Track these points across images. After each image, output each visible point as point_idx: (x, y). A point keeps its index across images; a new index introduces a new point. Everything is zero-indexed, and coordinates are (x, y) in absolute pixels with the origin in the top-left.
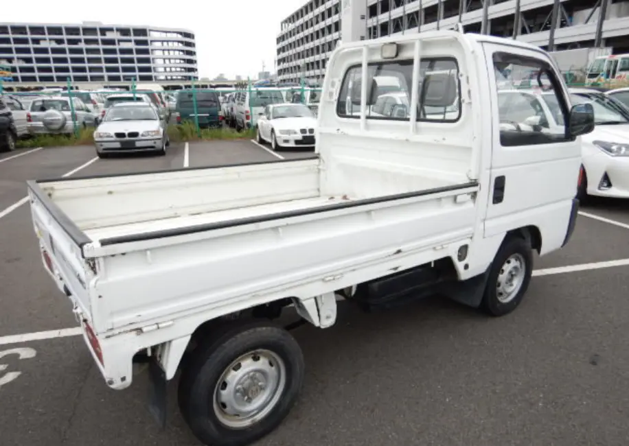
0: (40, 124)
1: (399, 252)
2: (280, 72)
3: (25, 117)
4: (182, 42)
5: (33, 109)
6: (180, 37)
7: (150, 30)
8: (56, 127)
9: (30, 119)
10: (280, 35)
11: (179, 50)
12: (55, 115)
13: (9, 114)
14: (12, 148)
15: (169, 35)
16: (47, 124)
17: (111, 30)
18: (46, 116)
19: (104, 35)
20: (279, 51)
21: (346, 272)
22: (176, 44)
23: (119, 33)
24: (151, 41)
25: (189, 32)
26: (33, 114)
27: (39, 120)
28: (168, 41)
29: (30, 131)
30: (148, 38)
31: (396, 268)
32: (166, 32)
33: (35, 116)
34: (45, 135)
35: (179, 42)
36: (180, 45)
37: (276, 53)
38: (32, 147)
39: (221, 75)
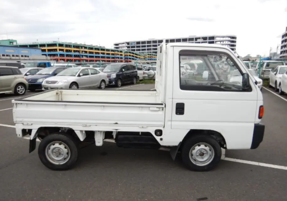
0: (147, 75)
1: (116, 123)
2: (281, 53)
3: (143, 73)
4: (230, 41)
5: (146, 70)
6: (229, 39)
7: (216, 37)
8: (151, 76)
9: (144, 73)
10: (285, 34)
11: (228, 45)
12: (152, 72)
13: (136, 72)
14: (135, 83)
15: (224, 38)
16: (149, 75)
17: (199, 38)
18: (149, 72)
19: (197, 40)
20: (283, 42)
21: (92, 125)
22: (227, 42)
23: (202, 39)
24: (216, 42)
25: (234, 36)
26: (145, 72)
27: (146, 74)
28: (223, 41)
29: (143, 78)
30: (215, 40)
31: (117, 130)
32: (223, 37)
33: (146, 73)
34: (147, 79)
35: (228, 41)
36: (229, 42)
37: (281, 42)
38: (142, 83)
39: (249, 55)
